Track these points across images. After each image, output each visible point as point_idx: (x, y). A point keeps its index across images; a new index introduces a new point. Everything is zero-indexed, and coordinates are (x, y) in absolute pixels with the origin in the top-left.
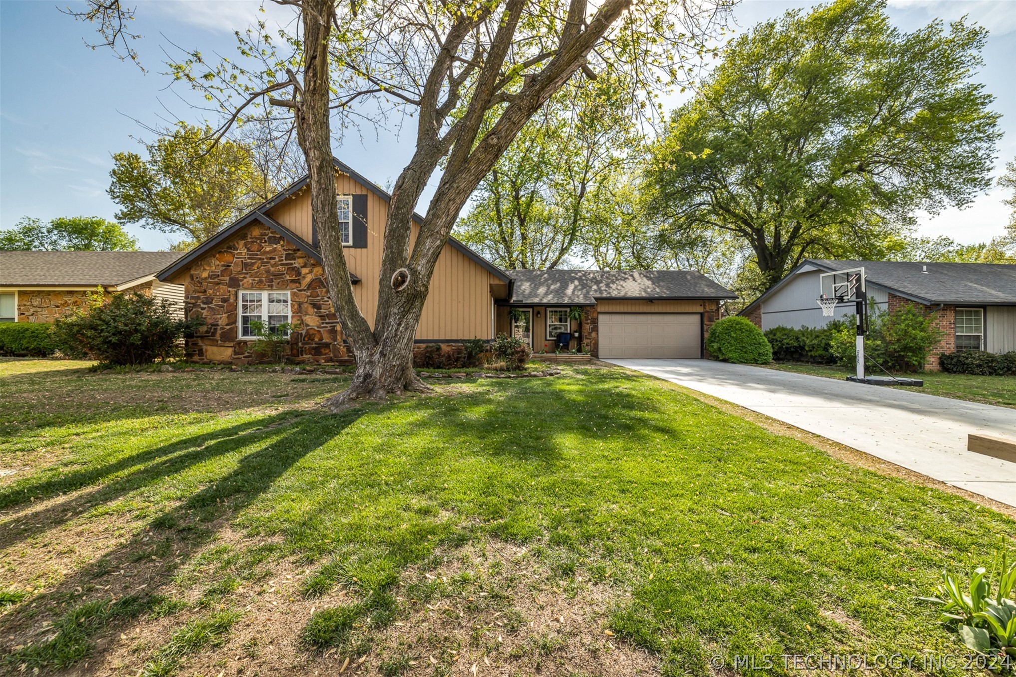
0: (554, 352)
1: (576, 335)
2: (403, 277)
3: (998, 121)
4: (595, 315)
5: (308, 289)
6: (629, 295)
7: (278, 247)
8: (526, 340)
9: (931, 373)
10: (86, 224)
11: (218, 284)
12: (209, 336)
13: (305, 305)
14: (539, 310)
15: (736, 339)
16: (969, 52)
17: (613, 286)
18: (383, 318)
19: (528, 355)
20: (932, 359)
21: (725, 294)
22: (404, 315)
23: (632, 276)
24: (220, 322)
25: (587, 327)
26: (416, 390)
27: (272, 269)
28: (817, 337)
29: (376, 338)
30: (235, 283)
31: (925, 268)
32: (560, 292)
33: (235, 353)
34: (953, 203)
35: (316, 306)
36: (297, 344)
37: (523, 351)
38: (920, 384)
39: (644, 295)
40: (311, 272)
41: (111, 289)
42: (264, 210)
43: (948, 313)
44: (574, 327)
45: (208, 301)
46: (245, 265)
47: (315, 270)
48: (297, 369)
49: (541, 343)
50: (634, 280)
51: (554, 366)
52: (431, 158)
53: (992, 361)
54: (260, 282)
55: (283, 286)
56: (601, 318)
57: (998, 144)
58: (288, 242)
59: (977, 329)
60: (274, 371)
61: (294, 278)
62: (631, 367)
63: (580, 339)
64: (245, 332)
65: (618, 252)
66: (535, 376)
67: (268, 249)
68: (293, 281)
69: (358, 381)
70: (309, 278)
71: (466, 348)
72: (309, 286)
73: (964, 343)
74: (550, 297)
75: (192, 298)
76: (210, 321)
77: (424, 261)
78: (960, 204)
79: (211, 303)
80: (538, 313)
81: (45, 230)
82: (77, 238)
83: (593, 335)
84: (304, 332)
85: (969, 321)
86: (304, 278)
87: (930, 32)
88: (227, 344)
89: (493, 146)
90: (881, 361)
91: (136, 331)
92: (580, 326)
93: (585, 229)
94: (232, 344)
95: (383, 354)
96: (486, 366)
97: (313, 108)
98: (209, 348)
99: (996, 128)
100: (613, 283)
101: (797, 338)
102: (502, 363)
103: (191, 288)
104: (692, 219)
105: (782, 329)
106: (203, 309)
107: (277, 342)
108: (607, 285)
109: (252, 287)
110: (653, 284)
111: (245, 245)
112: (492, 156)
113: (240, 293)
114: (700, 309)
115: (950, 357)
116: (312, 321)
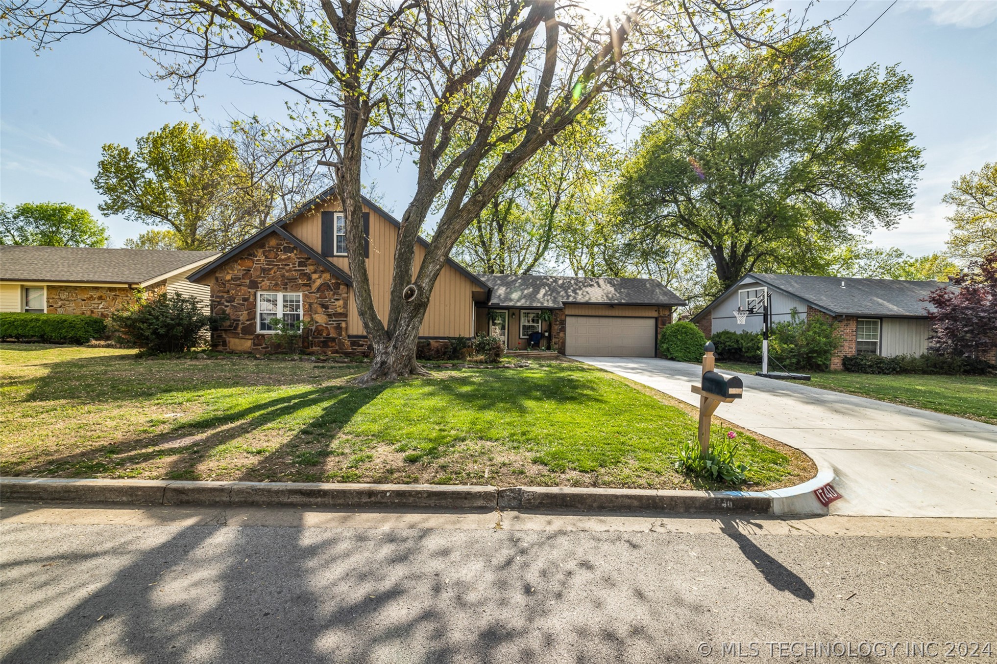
0: (526, 349)
1: (547, 334)
2: (412, 291)
3: (922, 154)
4: (563, 317)
5: (318, 291)
6: (593, 300)
7: (292, 255)
8: (502, 338)
9: (835, 372)
10: (54, 210)
11: (239, 285)
12: (232, 329)
13: (315, 305)
14: (514, 311)
15: (681, 341)
16: (897, 94)
17: (580, 292)
18: (395, 320)
19: (503, 350)
20: (837, 361)
21: (676, 302)
22: (411, 318)
23: (597, 283)
24: (241, 318)
25: (556, 327)
26: (419, 374)
27: (287, 274)
28: (752, 340)
29: (389, 335)
30: (254, 285)
31: (843, 283)
32: (532, 296)
33: (255, 345)
34: (883, 224)
35: (325, 306)
36: (308, 338)
37: (499, 347)
38: (808, 379)
39: (606, 301)
40: (320, 277)
41: (134, 286)
42: (281, 223)
43: (851, 322)
44: (545, 327)
45: (231, 300)
46: (263, 270)
47: (324, 275)
48: (313, 358)
49: (515, 341)
50: (599, 286)
51: (523, 361)
52: (430, 196)
53: (881, 363)
54: (276, 284)
55: (296, 288)
56: (568, 320)
57: (921, 173)
58: (301, 251)
59: (875, 337)
60: (293, 360)
61: (305, 282)
62: (589, 362)
63: (549, 338)
64: (263, 326)
65: (592, 255)
66: (508, 367)
67: (283, 257)
68: (305, 285)
69: (376, 366)
70: (319, 282)
71: (452, 344)
72: (319, 289)
73: (864, 347)
74: (523, 301)
75: (217, 297)
76: (233, 317)
77: (427, 280)
78: (888, 225)
79: (234, 301)
80: (513, 314)
81: (10, 216)
82: (44, 224)
83: (561, 335)
84: (314, 328)
85: (869, 330)
86: (314, 282)
87: (868, 75)
88: (247, 337)
89: (480, 202)
90: (794, 360)
91: (179, 325)
92: (550, 326)
93: (558, 237)
94: (252, 337)
95: (395, 347)
96: (468, 359)
97: (351, 170)
98: (231, 339)
99: (920, 160)
100: (580, 289)
101: (737, 341)
102: (481, 357)
103: (217, 288)
104: (658, 229)
105: (726, 333)
106: (227, 306)
107: (291, 336)
108: (574, 291)
109: (269, 289)
110: (616, 290)
111: (264, 253)
112: (478, 208)
113: (259, 294)
114: (655, 314)
115: (851, 359)
116: (321, 318)
